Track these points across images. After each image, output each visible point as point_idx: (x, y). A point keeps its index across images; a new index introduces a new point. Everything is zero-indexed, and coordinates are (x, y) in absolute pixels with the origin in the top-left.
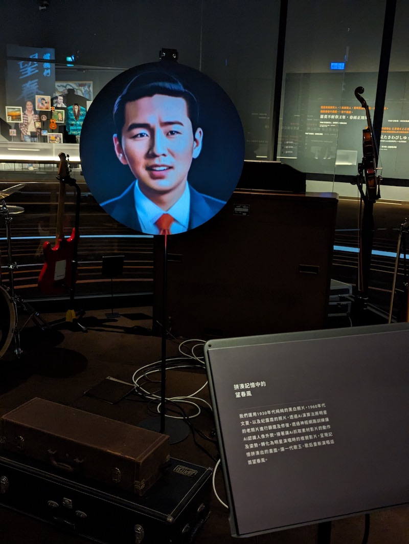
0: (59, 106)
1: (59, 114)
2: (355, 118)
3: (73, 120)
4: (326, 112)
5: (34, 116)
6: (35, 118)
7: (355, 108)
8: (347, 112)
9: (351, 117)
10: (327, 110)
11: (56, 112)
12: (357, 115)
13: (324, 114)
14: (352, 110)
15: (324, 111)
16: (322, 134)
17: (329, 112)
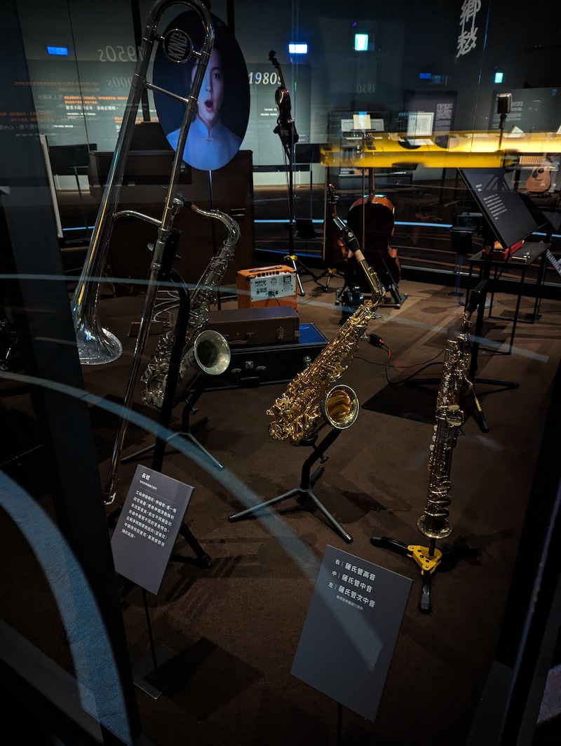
2: (102, 108)
4: (71, 102)
7: (100, 98)
8: (93, 102)
9: (98, 108)
10: (72, 100)
12: (104, 106)
13: (69, 105)
14: (98, 100)
15: (69, 102)
16: (72, 126)
17: (74, 102)
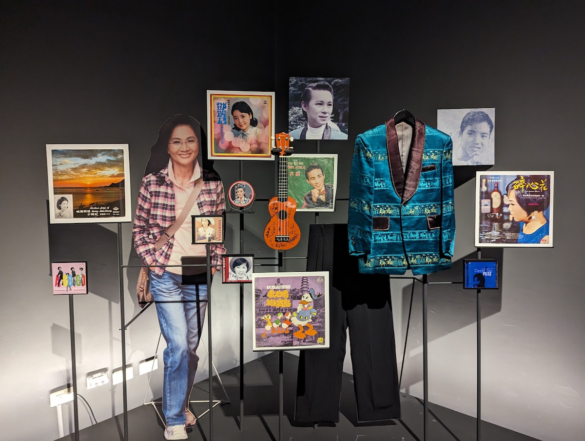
0: (314, 134)
1: (315, 173)
3: (384, 197)
5: (202, 186)
6: (206, 198)
11: (301, 166)
